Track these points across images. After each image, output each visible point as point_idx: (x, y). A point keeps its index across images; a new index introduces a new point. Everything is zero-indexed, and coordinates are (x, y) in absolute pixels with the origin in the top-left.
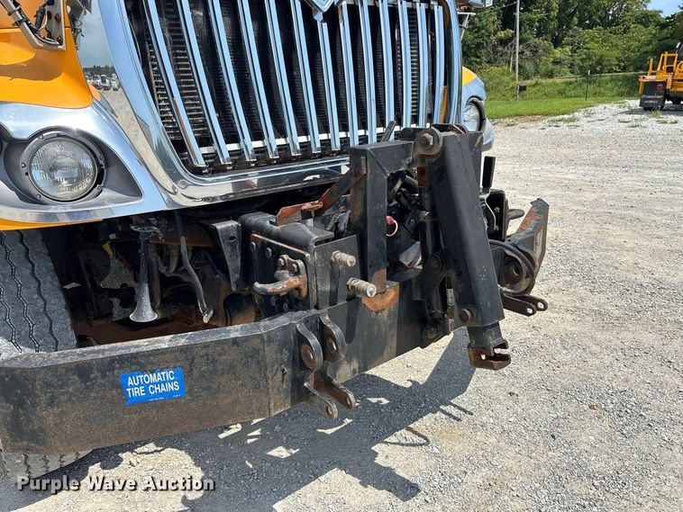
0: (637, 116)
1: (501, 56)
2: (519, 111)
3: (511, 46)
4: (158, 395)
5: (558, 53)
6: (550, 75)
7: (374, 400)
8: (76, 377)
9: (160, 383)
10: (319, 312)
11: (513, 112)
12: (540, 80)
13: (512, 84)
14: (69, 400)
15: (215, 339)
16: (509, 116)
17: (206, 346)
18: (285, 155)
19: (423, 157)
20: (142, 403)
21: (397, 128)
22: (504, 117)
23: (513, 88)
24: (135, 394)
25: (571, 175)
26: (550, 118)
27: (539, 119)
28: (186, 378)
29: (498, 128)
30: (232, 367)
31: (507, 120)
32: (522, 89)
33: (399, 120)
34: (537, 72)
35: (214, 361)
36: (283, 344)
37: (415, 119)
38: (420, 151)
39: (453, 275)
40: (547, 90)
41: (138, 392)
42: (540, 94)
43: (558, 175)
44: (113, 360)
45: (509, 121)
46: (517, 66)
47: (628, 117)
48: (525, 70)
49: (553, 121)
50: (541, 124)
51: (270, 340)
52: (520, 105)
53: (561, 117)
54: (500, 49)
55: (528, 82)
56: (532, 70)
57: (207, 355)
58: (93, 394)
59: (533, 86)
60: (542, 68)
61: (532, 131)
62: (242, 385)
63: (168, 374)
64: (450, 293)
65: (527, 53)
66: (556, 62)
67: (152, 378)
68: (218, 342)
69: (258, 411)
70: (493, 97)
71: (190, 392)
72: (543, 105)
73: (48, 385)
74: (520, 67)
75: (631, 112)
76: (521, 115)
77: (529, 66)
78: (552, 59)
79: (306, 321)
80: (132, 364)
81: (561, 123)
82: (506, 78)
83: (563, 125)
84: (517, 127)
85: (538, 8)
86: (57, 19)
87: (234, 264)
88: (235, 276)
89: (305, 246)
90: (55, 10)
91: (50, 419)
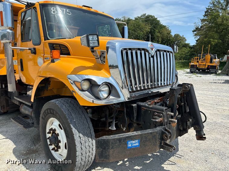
0: (189, 74)
4: (134, 146)
7: (155, 154)
8: (118, 141)
9: (135, 143)
10: (165, 127)
14: (116, 147)
15: (147, 132)
17: (145, 134)
20: (131, 148)
24: (129, 146)
28: (140, 142)
30: (150, 139)
35: (146, 138)
36: (159, 134)
41: (130, 145)
44: (126, 137)
47: (187, 75)
57: (145, 136)
58: (121, 146)
62: (151, 144)
63: (137, 141)
67: (133, 142)
68: (148, 133)
69: (154, 151)
71: (140, 146)
73: (112, 143)
75: (188, 73)
79: (163, 128)
80: (130, 138)
85: (155, 41)
86: (104, 57)
87: (135, 115)
88: (135, 118)
89: (163, 110)
90: (104, 55)
91: (111, 152)
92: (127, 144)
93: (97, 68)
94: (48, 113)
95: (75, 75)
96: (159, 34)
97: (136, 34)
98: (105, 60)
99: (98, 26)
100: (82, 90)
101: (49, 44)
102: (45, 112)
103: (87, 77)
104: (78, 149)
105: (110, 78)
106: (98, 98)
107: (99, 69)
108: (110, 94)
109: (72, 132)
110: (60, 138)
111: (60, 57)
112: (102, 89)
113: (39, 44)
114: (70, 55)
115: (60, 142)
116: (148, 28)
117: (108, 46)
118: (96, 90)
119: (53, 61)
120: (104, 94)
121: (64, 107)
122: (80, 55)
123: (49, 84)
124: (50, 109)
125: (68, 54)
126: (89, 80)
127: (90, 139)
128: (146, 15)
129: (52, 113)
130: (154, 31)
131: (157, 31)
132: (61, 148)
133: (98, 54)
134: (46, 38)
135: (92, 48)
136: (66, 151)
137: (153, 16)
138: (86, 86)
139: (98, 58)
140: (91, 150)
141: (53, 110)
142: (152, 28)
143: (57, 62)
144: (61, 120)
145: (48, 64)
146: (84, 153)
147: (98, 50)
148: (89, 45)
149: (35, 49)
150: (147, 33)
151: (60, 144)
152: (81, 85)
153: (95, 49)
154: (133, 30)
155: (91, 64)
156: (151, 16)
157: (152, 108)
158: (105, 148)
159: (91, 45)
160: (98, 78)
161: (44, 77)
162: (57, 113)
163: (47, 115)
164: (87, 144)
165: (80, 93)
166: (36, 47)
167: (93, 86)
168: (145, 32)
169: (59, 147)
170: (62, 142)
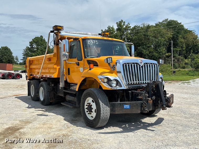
1: (167, 61)
2: (173, 79)
3: (170, 58)
4: (127, 108)
5: (186, 61)
6: (184, 68)
8: (119, 104)
10: (144, 101)
11: (171, 79)
12: (180, 69)
13: (171, 70)
14: (119, 107)
16: (170, 80)
18: (136, 84)
19: (156, 84)
20: (125, 109)
21: (152, 81)
22: (168, 81)
23: (171, 71)
25: (186, 96)
26: (182, 82)
27: (179, 82)
28: (130, 106)
29: (166, 83)
30: (135, 106)
31: (169, 81)
32: (174, 72)
33: (152, 80)
34: (179, 67)
36: (140, 104)
37: (155, 80)
38: (155, 84)
39: (159, 98)
40: (183, 73)
41: (125, 107)
42: (180, 74)
43: (182, 96)
44: (123, 103)
45: (170, 82)
46: (172, 64)
48: (175, 66)
49: (183, 82)
50: (179, 83)
51: (139, 103)
52: (173, 77)
53: (185, 81)
54: (167, 59)
55: (177, 70)
56: (178, 66)
57: (132, 104)
58: (121, 107)
59: (178, 71)
60: (181, 66)
61: (176, 85)
62: (136, 108)
63: (128, 106)
64: (159, 101)
65: (176, 60)
66: (186, 64)
67: (127, 106)
70: (165, 74)
71: (130, 108)
72: (180, 78)
73: (117, 105)
74: (174, 65)
76: (173, 80)
77: (177, 65)
78: (184, 63)
81: (185, 83)
82: (169, 68)
83: (186, 84)
84: (172, 84)
85: (179, 47)
86: (115, 67)
87: (130, 97)
88: (130, 98)
89: (143, 93)
90: (114, 67)
91: (116, 109)
92: (124, 106)
93: (111, 72)
94: (87, 95)
95: (101, 75)
96: (183, 40)
97: (157, 40)
98: (115, 69)
99: (114, 46)
100: (104, 82)
101: (87, 60)
102: (85, 95)
103: (106, 77)
104: (102, 110)
105: (117, 77)
106: (111, 86)
107: (112, 73)
108: (117, 85)
109: (99, 102)
110: (92, 107)
111: (93, 67)
112: (113, 83)
113: (81, 60)
114: (98, 66)
115: (92, 109)
116: (170, 34)
117: (116, 62)
118: (110, 82)
119: (90, 69)
120: (114, 85)
121: (95, 91)
122: (103, 66)
123: (86, 82)
124: (88, 93)
125: (97, 66)
126: (107, 78)
127: (107, 107)
128: (169, 20)
129: (89, 95)
130: (177, 36)
131: (180, 36)
132: (93, 112)
133: (112, 66)
134: (85, 57)
135: (109, 63)
136: (96, 113)
137: (176, 21)
138: (106, 80)
139: (112, 68)
140: (107, 112)
141: (90, 93)
142: (175, 34)
143: (92, 70)
144: (93, 97)
145: (88, 70)
146: (104, 113)
147: (112, 64)
148: (107, 62)
149: (78, 63)
150: (169, 39)
151: (92, 110)
152: (104, 80)
153: (110, 64)
154: (152, 37)
155: (108, 71)
156: (174, 21)
157: (138, 93)
158: (113, 107)
159: (108, 62)
160: (112, 77)
161: (85, 77)
162: (92, 94)
163: (86, 96)
164: (106, 109)
165: (103, 84)
166: (79, 62)
167: (109, 80)
168: (166, 38)
169: (92, 112)
170: (93, 109)
